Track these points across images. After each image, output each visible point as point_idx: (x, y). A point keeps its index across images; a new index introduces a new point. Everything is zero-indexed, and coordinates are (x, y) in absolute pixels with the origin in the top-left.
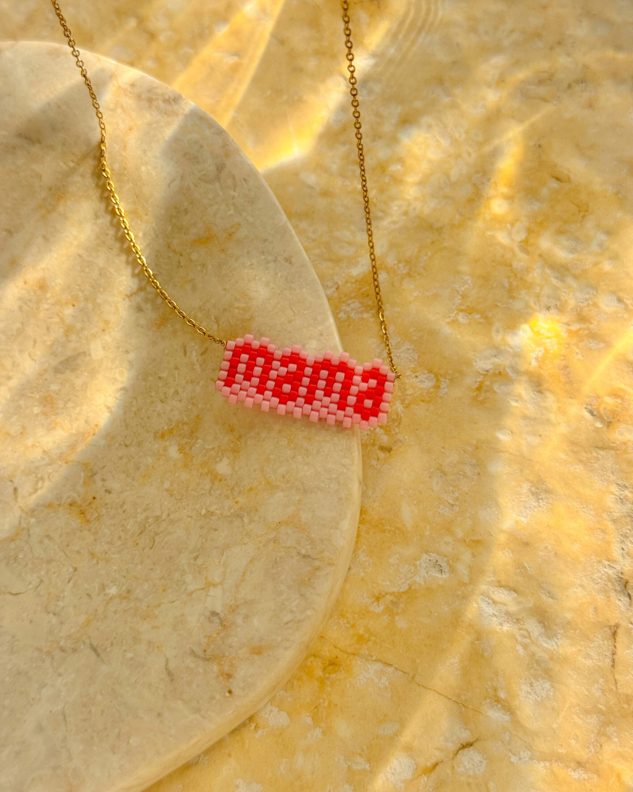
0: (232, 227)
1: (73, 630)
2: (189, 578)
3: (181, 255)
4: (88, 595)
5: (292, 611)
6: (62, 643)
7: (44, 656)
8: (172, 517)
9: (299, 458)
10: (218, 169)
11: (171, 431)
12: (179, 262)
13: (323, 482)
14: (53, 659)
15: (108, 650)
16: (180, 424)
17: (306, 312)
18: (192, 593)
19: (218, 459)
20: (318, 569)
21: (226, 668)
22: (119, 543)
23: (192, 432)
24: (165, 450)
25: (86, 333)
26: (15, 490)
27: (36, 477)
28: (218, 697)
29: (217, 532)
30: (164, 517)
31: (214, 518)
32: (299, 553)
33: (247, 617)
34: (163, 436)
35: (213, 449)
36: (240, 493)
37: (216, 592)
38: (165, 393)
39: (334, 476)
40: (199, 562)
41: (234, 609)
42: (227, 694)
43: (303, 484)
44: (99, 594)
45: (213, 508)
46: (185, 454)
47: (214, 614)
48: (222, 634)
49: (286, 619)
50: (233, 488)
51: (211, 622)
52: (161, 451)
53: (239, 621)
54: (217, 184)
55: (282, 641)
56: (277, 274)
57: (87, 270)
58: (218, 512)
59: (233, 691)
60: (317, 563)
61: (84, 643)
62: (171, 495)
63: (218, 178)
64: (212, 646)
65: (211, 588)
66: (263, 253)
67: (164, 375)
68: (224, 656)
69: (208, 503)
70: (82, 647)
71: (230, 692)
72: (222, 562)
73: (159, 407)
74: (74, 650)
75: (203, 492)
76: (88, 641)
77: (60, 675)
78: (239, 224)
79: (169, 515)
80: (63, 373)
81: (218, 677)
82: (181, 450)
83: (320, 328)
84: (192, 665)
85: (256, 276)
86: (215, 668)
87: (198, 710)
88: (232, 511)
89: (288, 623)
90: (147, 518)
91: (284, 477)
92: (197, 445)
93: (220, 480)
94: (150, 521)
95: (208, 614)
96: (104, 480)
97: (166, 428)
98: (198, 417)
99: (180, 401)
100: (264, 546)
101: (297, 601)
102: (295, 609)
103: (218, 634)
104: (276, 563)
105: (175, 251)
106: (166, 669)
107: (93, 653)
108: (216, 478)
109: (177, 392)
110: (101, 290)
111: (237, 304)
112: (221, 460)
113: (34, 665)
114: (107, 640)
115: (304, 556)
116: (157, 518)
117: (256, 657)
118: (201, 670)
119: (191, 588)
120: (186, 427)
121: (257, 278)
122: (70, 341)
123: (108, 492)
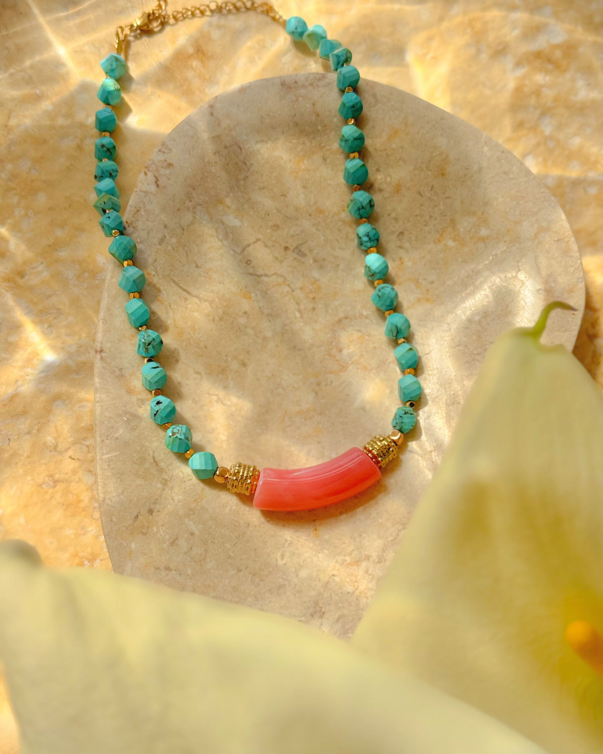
38: (425, 221)
42: (573, 316)
55: (577, 280)
67: (418, 212)
73: (426, 229)
92: (461, 232)
96: (425, 280)
109: (431, 217)
111: (434, 155)
117: (572, 294)
123: (432, 283)
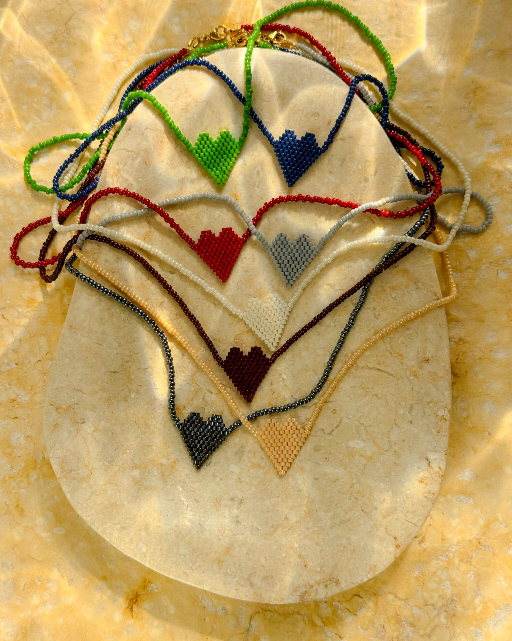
0: (222, 565)
1: (132, 370)
2: (108, 425)
3: (233, 535)
4: (141, 386)
5: (57, 449)
6: (130, 363)
7: (131, 353)
8: (139, 439)
9: (107, 502)
10: (253, 584)
11: (173, 467)
12: (232, 532)
13: (90, 503)
14: (127, 356)
15: (109, 377)
16: (171, 472)
17: (159, 559)
18: (100, 422)
19: (141, 474)
20: (62, 472)
21: (60, 410)
22: (150, 412)
23: (163, 474)
24: (168, 459)
25: (246, 471)
26: (211, 393)
27: (209, 404)
28: (54, 399)
29: (114, 449)
30: (143, 436)
31: (121, 452)
32: (74, 470)
33: (71, 432)
34: (174, 462)
35: (148, 476)
36: (119, 470)
37: (90, 430)
39: (88, 509)
40: (110, 434)
41: (78, 430)
43: (96, 495)
44: (137, 389)
45: (125, 456)
46: (158, 464)
47: (83, 422)
48: (73, 419)
49: (57, 445)
50: (124, 469)
51: (81, 419)
52: (169, 457)
53: (71, 429)
54: (246, 577)
56: (185, 563)
57: (270, 494)
58: (122, 456)
59: (51, 406)
60: (64, 473)
61: (122, 371)
62: (148, 446)
63: (248, 580)
64: (72, 412)
65: (94, 429)
66: (199, 566)
68: (65, 413)
69: (129, 455)
70: (121, 369)
71: (52, 405)
72: (100, 441)
74: (122, 365)
75: (136, 458)
76: (121, 372)
77: (118, 354)
78: (220, 569)
79: (141, 438)
80: (239, 448)
81: (61, 405)
82: (161, 464)
83: (148, 558)
84: (73, 400)
85: (193, 555)
86: (64, 407)
87: (56, 389)
88: (116, 461)
89: (55, 444)
90: (149, 430)
91: (106, 490)
93: (132, 468)
94: (147, 430)
95: (86, 420)
97: (176, 466)
98: (166, 482)
99: (180, 481)
100: (89, 461)
101: (59, 454)
102: (57, 451)
103: (75, 418)
104: (79, 459)
105: (238, 534)
106: (80, 390)
107: (114, 371)
108: (136, 467)
110: (256, 492)
112: (140, 475)
113: (131, 348)
114: (114, 379)
115: (71, 471)
116: (145, 433)
118: (68, 401)
119: (102, 423)
120: (168, 474)
121: (191, 554)
122: (249, 462)
